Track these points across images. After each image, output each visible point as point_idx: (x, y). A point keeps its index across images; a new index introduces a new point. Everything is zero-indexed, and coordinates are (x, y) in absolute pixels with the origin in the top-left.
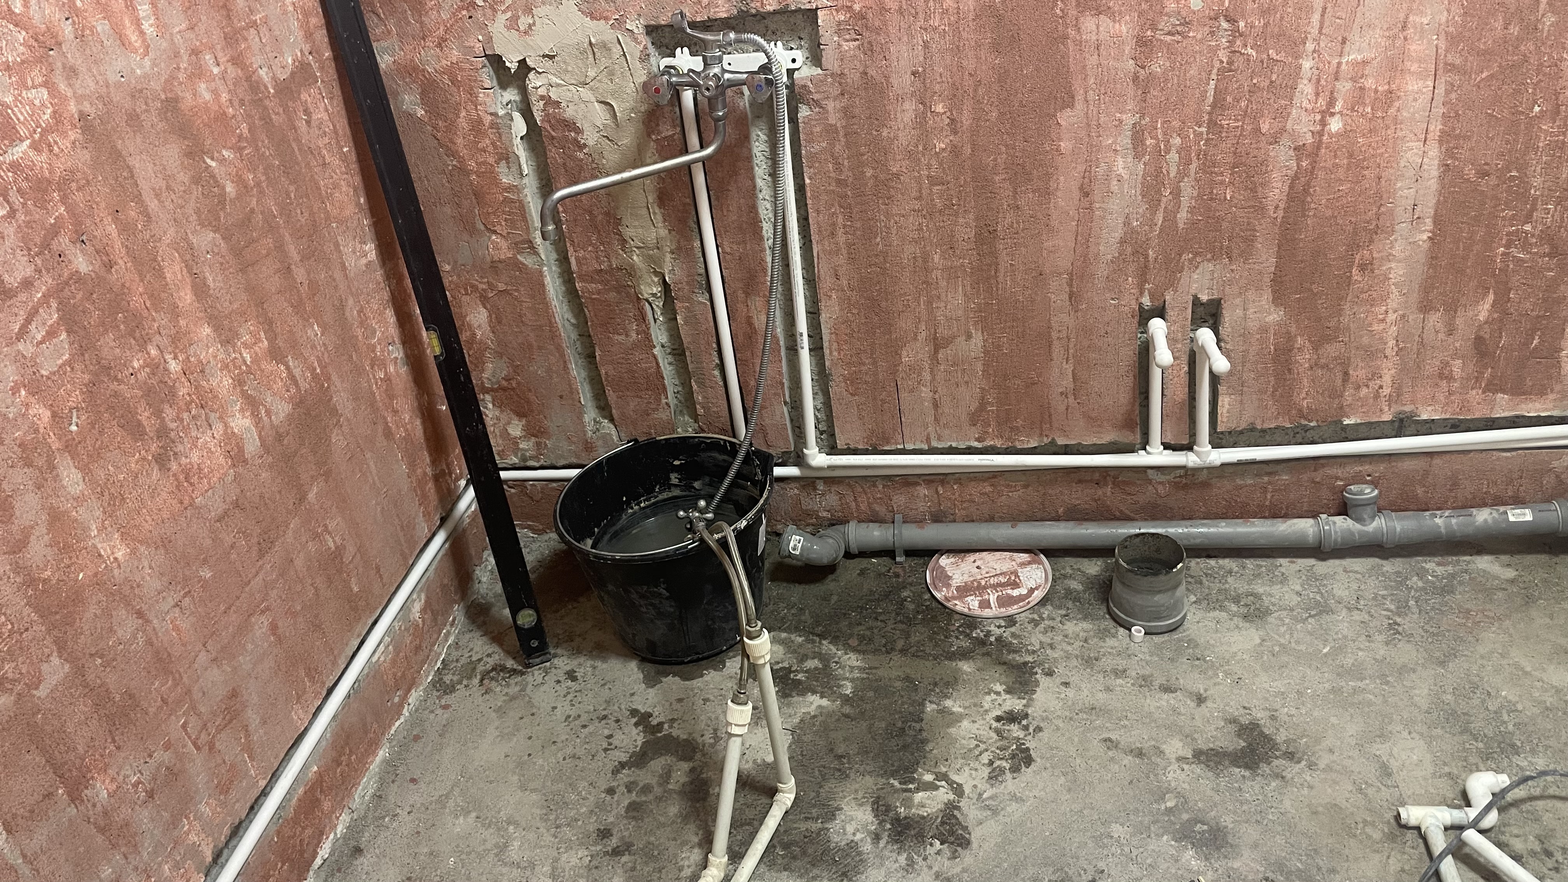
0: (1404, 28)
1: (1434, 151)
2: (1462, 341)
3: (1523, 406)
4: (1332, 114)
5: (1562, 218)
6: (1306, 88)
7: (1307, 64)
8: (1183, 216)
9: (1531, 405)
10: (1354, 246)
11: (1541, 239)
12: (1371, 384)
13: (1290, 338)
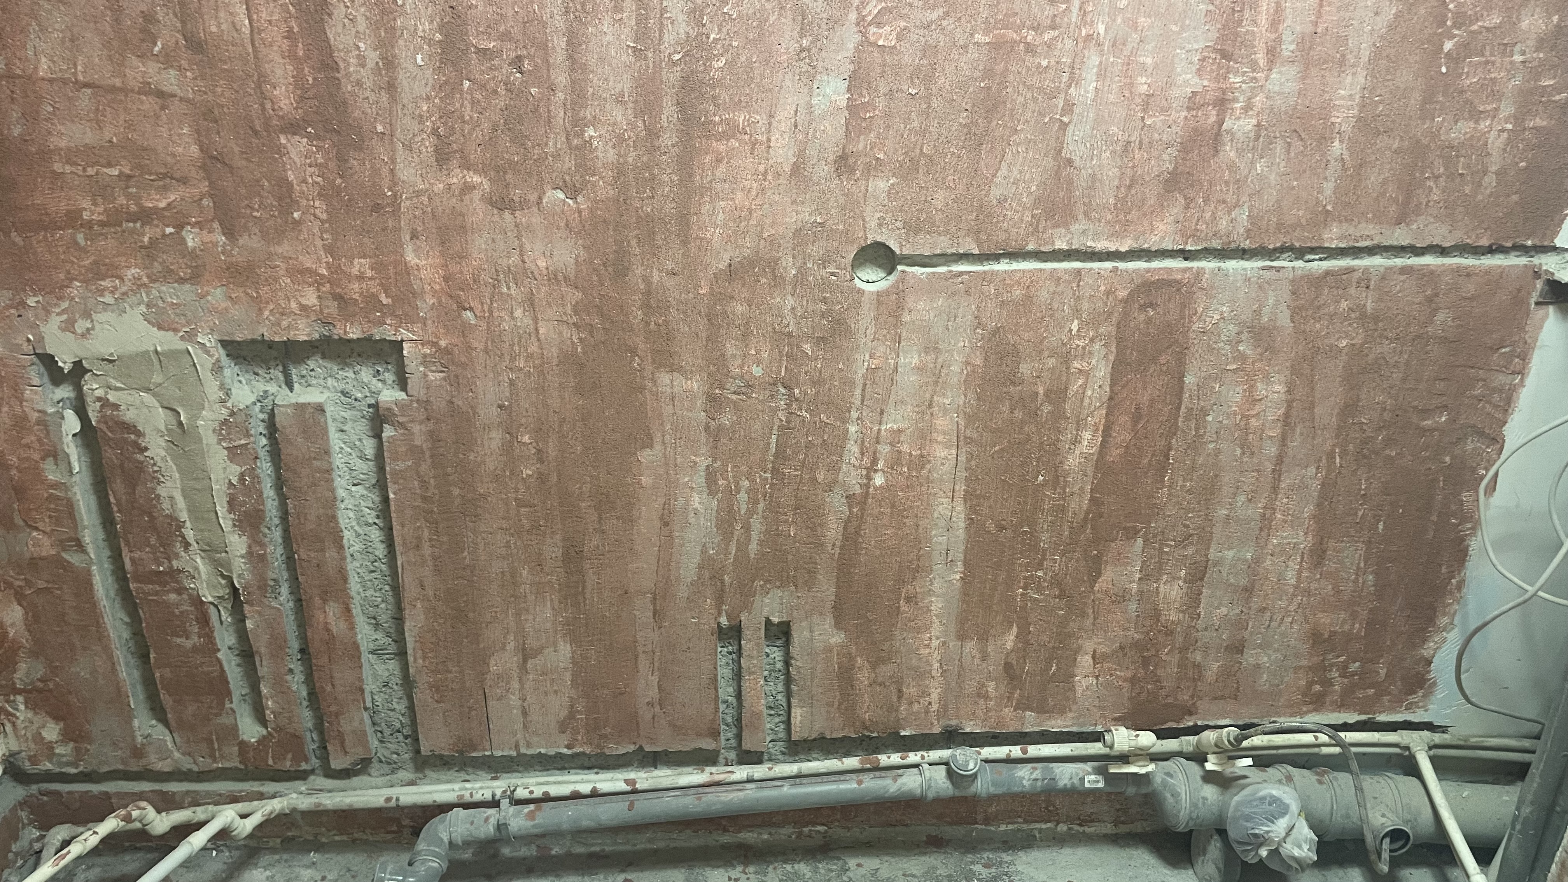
0: (930, 406)
1: (960, 507)
2: (994, 666)
3: (1048, 723)
4: (876, 471)
5: (1067, 567)
6: (853, 449)
7: (853, 429)
8: (753, 547)
9: (1054, 722)
10: (901, 581)
11: (1052, 584)
12: (922, 701)
13: (851, 658)
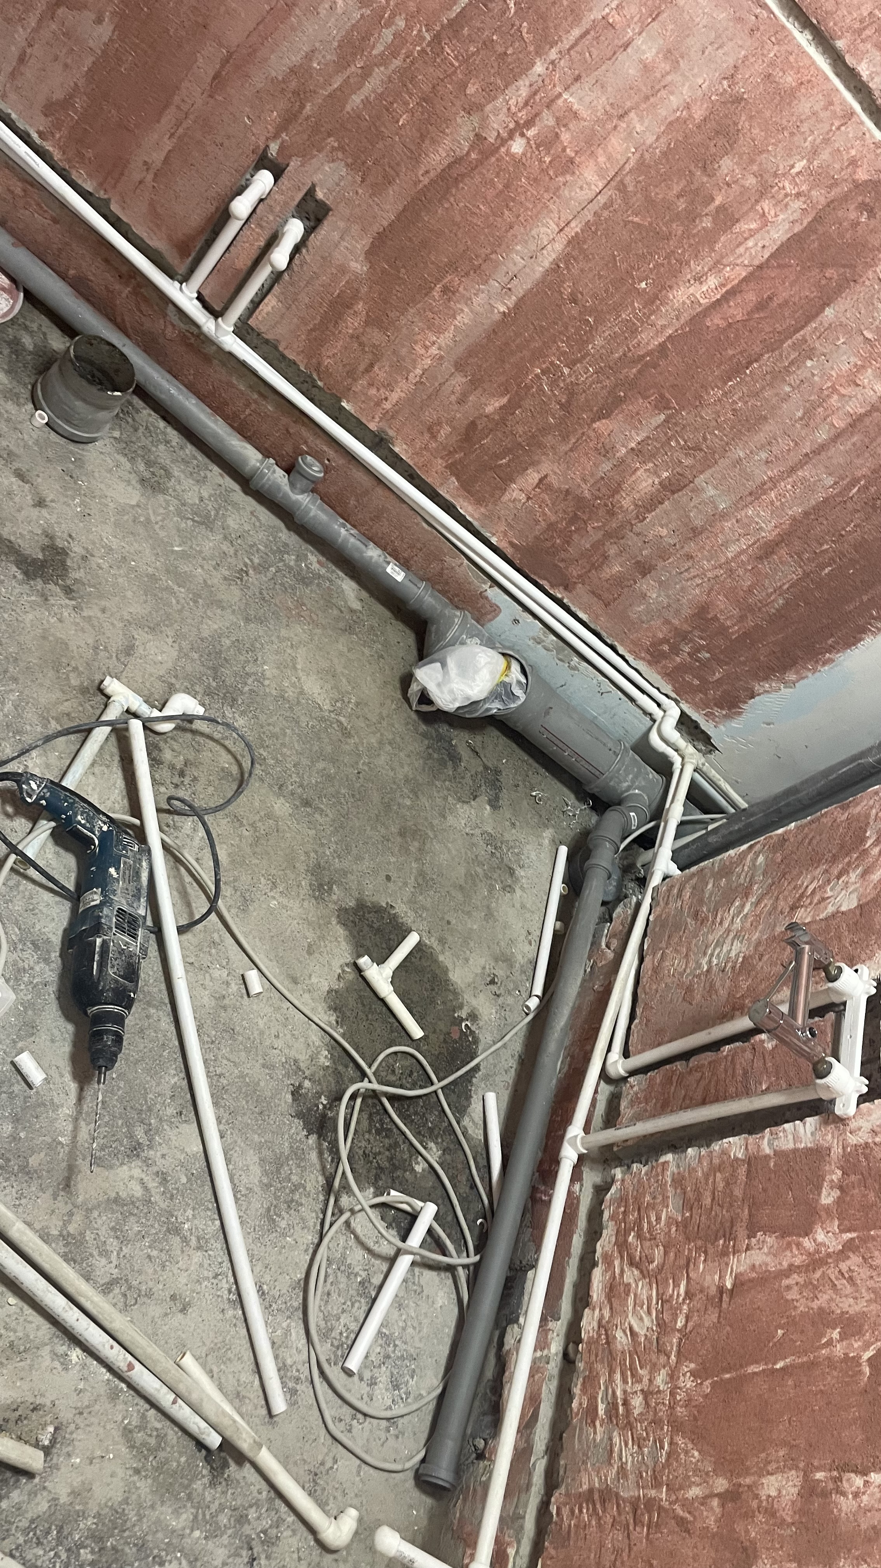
0: (621, 117)
1: (559, 246)
2: (462, 415)
3: (461, 500)
4: (522, 135)
5: (590, 386)
6: (522, 89)
7: (539, 68)
8: (356, 100)
10: (452, 266)
12: (382, 390)
13: (355, 297)
